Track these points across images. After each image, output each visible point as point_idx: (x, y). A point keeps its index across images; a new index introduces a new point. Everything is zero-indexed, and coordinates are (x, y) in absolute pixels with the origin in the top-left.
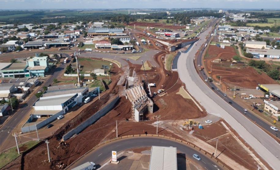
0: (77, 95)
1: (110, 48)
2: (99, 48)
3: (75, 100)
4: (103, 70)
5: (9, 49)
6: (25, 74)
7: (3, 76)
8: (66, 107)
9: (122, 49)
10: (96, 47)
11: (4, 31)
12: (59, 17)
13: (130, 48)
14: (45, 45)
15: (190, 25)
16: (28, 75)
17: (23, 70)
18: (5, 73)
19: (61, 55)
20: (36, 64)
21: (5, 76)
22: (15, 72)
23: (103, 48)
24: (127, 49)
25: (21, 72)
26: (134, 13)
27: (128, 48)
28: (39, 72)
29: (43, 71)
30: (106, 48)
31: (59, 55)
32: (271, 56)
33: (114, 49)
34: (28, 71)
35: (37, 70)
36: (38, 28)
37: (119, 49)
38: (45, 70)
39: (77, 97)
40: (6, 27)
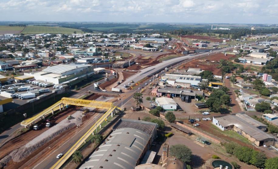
0: (94, 59)
1: (141, 49)
2: (136, 49)
3: (94, 61)
4: (121, 57)
5: (88, 45)
6: (85, 54)
7: (76, 54)
8: (88, 62)
9: (148, 50)
10: (134, 48)
11: (94, 37)
12: (148, 30)
13: (153, 50)
14: (106, 45)
15: (239, 39)
16: (85, 55)
17: (84, 52)
18: (77, 53)
19: (109, 49)
20: (91, 50)
21: (77, 54)
22: (81, 53)
23: (138, 49)
24: (151, 50)
25: (83, 53)
26: (216, 28)
27: (153, 49)
28: (91, 54)
29: (93, 54)
30: (139, 49)
31: (108, 49)
32: (255, 63)
33: (144, 50)
34: (86, 53)
35: (90, 53)
36: (114, 36)
37: (147, 50)
38: (94, 53)
39: (95, 60)
40: (97, 35)
